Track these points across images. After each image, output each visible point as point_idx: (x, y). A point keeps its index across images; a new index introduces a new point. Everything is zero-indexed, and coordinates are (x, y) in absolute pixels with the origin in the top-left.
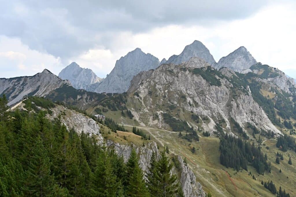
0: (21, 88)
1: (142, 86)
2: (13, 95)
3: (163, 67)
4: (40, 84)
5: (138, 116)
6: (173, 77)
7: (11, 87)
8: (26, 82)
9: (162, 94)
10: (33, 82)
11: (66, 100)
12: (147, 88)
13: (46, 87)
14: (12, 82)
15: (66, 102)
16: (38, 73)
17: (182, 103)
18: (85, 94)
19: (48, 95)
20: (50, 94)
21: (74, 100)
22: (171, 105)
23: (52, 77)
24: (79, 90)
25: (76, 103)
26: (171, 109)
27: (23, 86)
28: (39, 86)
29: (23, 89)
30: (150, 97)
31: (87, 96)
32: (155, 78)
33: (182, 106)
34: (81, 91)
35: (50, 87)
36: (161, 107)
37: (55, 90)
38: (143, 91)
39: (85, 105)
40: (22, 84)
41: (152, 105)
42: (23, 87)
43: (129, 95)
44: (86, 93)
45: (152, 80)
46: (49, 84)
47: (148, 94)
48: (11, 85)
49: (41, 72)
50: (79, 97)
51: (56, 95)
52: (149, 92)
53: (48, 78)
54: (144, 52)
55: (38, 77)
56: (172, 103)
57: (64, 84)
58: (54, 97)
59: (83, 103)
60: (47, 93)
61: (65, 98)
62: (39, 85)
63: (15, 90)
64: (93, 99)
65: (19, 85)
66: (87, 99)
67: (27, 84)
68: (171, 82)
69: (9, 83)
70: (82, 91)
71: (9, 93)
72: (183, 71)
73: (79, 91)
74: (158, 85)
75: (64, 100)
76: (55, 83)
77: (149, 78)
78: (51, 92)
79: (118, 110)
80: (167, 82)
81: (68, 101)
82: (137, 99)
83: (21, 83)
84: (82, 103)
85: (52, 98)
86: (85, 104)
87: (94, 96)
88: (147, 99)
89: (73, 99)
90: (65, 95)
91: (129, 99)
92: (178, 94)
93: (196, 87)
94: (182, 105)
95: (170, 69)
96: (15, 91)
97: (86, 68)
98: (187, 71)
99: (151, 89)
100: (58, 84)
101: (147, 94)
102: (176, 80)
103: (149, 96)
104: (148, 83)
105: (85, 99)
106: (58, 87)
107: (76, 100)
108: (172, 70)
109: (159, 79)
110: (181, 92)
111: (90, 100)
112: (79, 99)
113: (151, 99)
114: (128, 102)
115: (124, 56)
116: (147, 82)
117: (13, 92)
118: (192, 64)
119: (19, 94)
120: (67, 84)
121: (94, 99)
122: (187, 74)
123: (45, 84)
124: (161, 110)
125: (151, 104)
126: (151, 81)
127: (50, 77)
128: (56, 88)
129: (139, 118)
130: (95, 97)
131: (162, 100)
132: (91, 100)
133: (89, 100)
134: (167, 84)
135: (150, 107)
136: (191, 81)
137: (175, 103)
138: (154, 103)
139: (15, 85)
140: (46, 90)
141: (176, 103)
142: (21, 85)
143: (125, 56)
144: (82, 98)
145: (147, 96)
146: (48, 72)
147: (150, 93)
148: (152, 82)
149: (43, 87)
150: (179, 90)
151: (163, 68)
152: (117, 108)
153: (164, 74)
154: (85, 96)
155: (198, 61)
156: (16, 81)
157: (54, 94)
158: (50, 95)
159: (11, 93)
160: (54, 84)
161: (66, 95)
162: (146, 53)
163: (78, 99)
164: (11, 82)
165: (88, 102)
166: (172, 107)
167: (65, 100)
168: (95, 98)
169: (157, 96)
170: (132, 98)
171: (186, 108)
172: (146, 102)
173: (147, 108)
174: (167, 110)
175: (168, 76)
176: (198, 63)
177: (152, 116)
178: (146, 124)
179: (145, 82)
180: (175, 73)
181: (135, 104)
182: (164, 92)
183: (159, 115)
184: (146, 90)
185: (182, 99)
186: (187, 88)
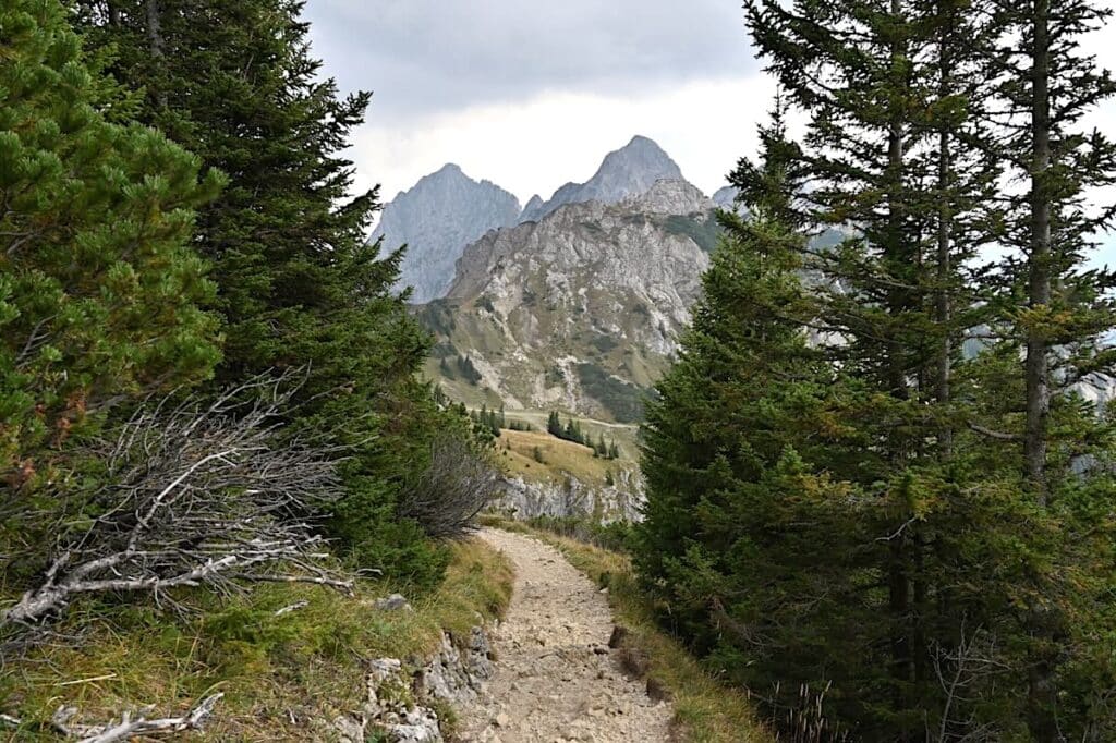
1: (500, 277)
3: (565, 214)
5: (494, 374)
6: (602, 245)
9: (569, 302)
12: (517, 284)
17: (636, 331)
22: (603, 336)
26: (603, 351)
30: (530, 312)
32: (540, 250)
33: (637, 340)
36: (569, 342)
38: (506, 294)
41: (539, 337)
43: (460, 308)
45: (533, 256)
47: (521, 301)
52: (526, 296)
56: (604, 330)
68: (595, 260)
72: (632, 226)
74: (555, 271)
77: (520, 250)
80: (581, 261)
82: (486, 318)
88: (521, 319)
91: (461, 321)
92: (619, 299)
93: (677, 277)
94: (637, 337)
95: (588, 219)
98: (647, 224)
99: (529, 284)
101: (517, 301)
102: (613, 255)
103: (527, 310)
104: (518, 265)
108: (596, 221)
109: (554, 253)
110: (630, 293)
113: (534, 320)
114: (457, 330)
115: (406, 190)
116: (515, 262)
118: (661, 202)
122: (646, 234)
124: (570, 354)
125: (534, 335)
126: (528, 258)
129: (499, 381)
131: (570, 320)
134: (583, 269)
135: (534, 345)
136: (662, 256)
137: (613, 330)
138: (544, 329)
141: (618, 330)
145: (520, 308)
147: (529, 299)
148: (532, 261)
150: (623, 288)
151: (568, 216)
153: (572, 237)
155: (680, 193)
166: (606, 344)
169: (551, 309)
170: (471, 318)
171: (649, 345)
172: (516, 326)
173: (523, 349)
174: (590, 354)
175: (584, 244)
176: (680, 199)
177: (542, 375)
178: (525, 400)
179: (510, 262)
180: (608, 233)
181: (483, 335)
182: (576, 295)
183: (564, 370)
184: (513, 288)
185: (635, 315)
186: (650, 280)
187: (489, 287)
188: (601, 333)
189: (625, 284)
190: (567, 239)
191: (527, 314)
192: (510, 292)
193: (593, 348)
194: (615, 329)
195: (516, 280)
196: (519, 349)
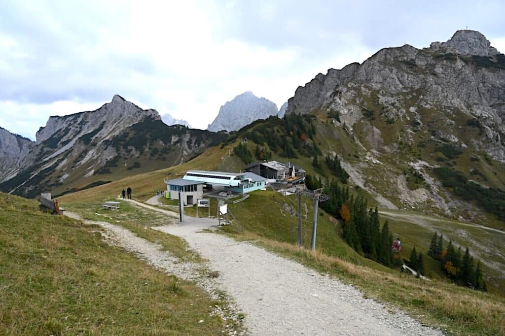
0: (78, 129)
1: (340, 99)
2: (64, 139)
3: (385, 55)
4: (106, 120)
5: (357, 174)
6: (422, 76)
7: (65, 128)
8: (86, 119)
9: (404, 117)
10: (97, 118)
11: (150, 145)
12: (354, 104)
13: (116, 124)
14: (67, 120)
15: (150, 148)
16: (106, 104)
17: (475, 142)
18: (186, 133)
19: (117, 136)
20: (120, 134)
21: (165, 144)
22: (444, 145)
23: (126, 106)
24: (176, 125)
25: (170, 149)
26: (451, 158)
27: (81, 126)
28: (104, 122)
29: (80, 131)
30: (372, 125)
31: (191, 136)
32: (368, 80)
33: (477, 149)
34: (179, 127)
35: (122, 123)
36: (415, 149)
37: (130, 127)
38: (346, 111)
39: (186, 154)
40: (81, 122)
41: (385, 144)
42: (81, 128)
43: (318, 117)
44: (187, 131)
45: (363, 85)
46: (121, 119)
47: (362, 116)
48: (65, 125)
49: (110, 101)
50: (174, 139)
51: (132, 136)
52: (364, 112)
53: (119, 108)
54: (256, 96)
55: (105, 110)
56: (443, 139)
57: (148, 116)
58: (128, 139)
59: (183, 150)
60: (116, 133)
61: (149, 141)
62: (104, 120)
63: (67, 133)
64: (202, 142)
65: (76, 125)
66: (191, 143)
67: (88, 122)
68: (417, 87)
69: (63, 123)
70: (181, 128)
71: (60, 136)
72: (445, 62)
73: (175, 127)
74: (383, 95)
75: (146, 144)
76: (131, 116)
77: (351, 81)
78: (123, 131)
79: (298, 155)
80: (405, 88)
81: (153, 147)
82: (339, 127)
83: (79, 122)
84: (181, 149)
85: (123, 140)
86: (187, 152)
87: (204, 137)
88: (365, 130)
89: (163, 142)
90: (148, 136)
91: (319, 128)
92: (448, 115)
93: (491, 101)
94: (477, 147)
95: (405, 58)
96: (69, 134)
97: (180, 119)
98: (458, 60)
99: (365, 104)
100: (136, 116)
101: (357, 116)
102: (434, 83)
103: (368, 123)
104: (352, 91)
105: (187, 142)
106: (137, 122)
107: (168, 144)
108: (412, 60)
109: (381, 83)
110: (457, 111)
111: (197, 145)
112: (176, 143)
113: (376, 130)
114: (317, 135)
115: (230, 101)
116: (349, 89)
117: (64, 135)
118: (463, 47)
119: (72, 138)
120: (153, 117)
121: (204, 142)
122: (460, 67)
123: (114, 119)
124: (420, 159)
125: (379, 142)
126: (360, 87)
127: (123, 106)
128: (132, 124)
129: (364, 181)
130: (207, 139)
131: (409, 130)
132: (199, 146)
133: (195, 144)
134: (408, 94)
135: (381, 150)
136: (479, 84)
137: (453, 141)
138: (388, 138)
139: (70, 125)
140: (114, 128)
141: (456, 140)
142: (79, 124)
143: (232, 101)
144: (180, 141)
145: (362, 121)
146: (120, 100)
147: (368, 115)
148: (363, 89)
149: (110, 123)
150: (449, 108)
151: (388, 56)
152: (295, 150)
153: (395, 71)
154: (187, 138)
155: (477, 40)
156: (72, 118)
157: (129, 133)
158: (120, 136)
159: (62, 137)
160: (129, 117)
161: (151, 136)
162: (260, 98)
163: (172, 143)
164: (65, 122)
165: (193, 149)
166: (451, 152)
167: (148, 144)
168: (207, 141)
169: (391, 122)
170: (327, 125)
171: (491, 154)
172: (362, 135)
173: (373, 154)
174: (439, 160)
175: (406, 76)
176: (476, 45)
177: (402, 176)
178: (394, 199)
179: (345, 89)
180: (424, 68)
181: (339, 140)
182: (408, 112)
183: (420, 173)
184: (352, 107)
185: (470, 128)
186: (471, 102)
187: (333, 106)
188: (443, 142)
189: (450, 105)
190: (391, 72)
191: (370, 126)
192: (349, 110)
193: (441, 155)
194: (454, 139)
195: (353, 102)
196: (369, 153)
